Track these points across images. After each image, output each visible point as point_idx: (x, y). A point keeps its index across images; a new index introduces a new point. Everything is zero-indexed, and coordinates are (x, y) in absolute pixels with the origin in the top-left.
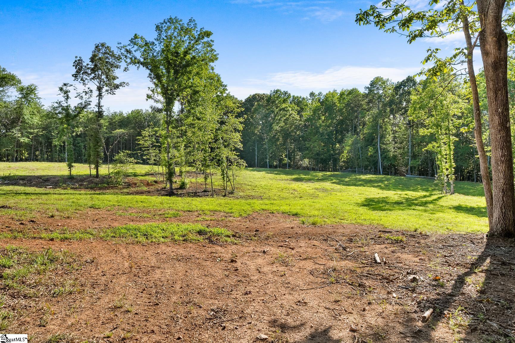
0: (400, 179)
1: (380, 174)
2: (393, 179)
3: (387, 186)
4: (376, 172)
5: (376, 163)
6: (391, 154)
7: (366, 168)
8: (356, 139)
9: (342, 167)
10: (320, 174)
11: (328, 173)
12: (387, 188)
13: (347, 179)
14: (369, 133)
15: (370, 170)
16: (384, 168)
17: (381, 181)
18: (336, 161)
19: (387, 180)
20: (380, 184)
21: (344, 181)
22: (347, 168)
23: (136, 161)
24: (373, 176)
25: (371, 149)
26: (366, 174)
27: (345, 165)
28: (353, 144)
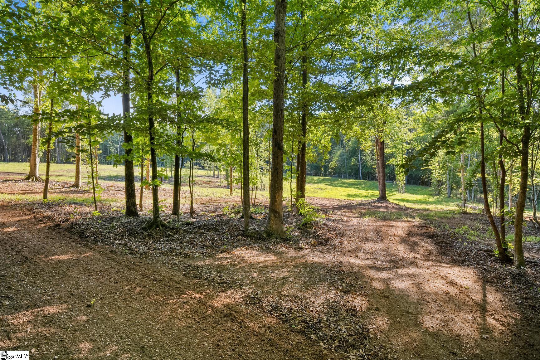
0: (374, 183)
1: (360, 179)
2: (368, 182)
3: (363, 188)
4: (357, 178)
5: (357, 171)
6: (369, 164)
7: (350, 174)
8: (342, 152)
9: (331, 173)
10: (316, 178)
11: (321, 178)
12: (363, 189)
13: (335, 183)
14: (352, 147)
15: (353, 175)
16: (363, 175)
17: (360, 184)
18: (326, 168)
19: (365, 183)
20: (359, 186)
21: (333, 184)
22: (334, 174)
23: (198, 167)
24: (354, 180)
25: (353, 160)
26: (349, 178)
27: (333, 171)
28: (340, 156)
